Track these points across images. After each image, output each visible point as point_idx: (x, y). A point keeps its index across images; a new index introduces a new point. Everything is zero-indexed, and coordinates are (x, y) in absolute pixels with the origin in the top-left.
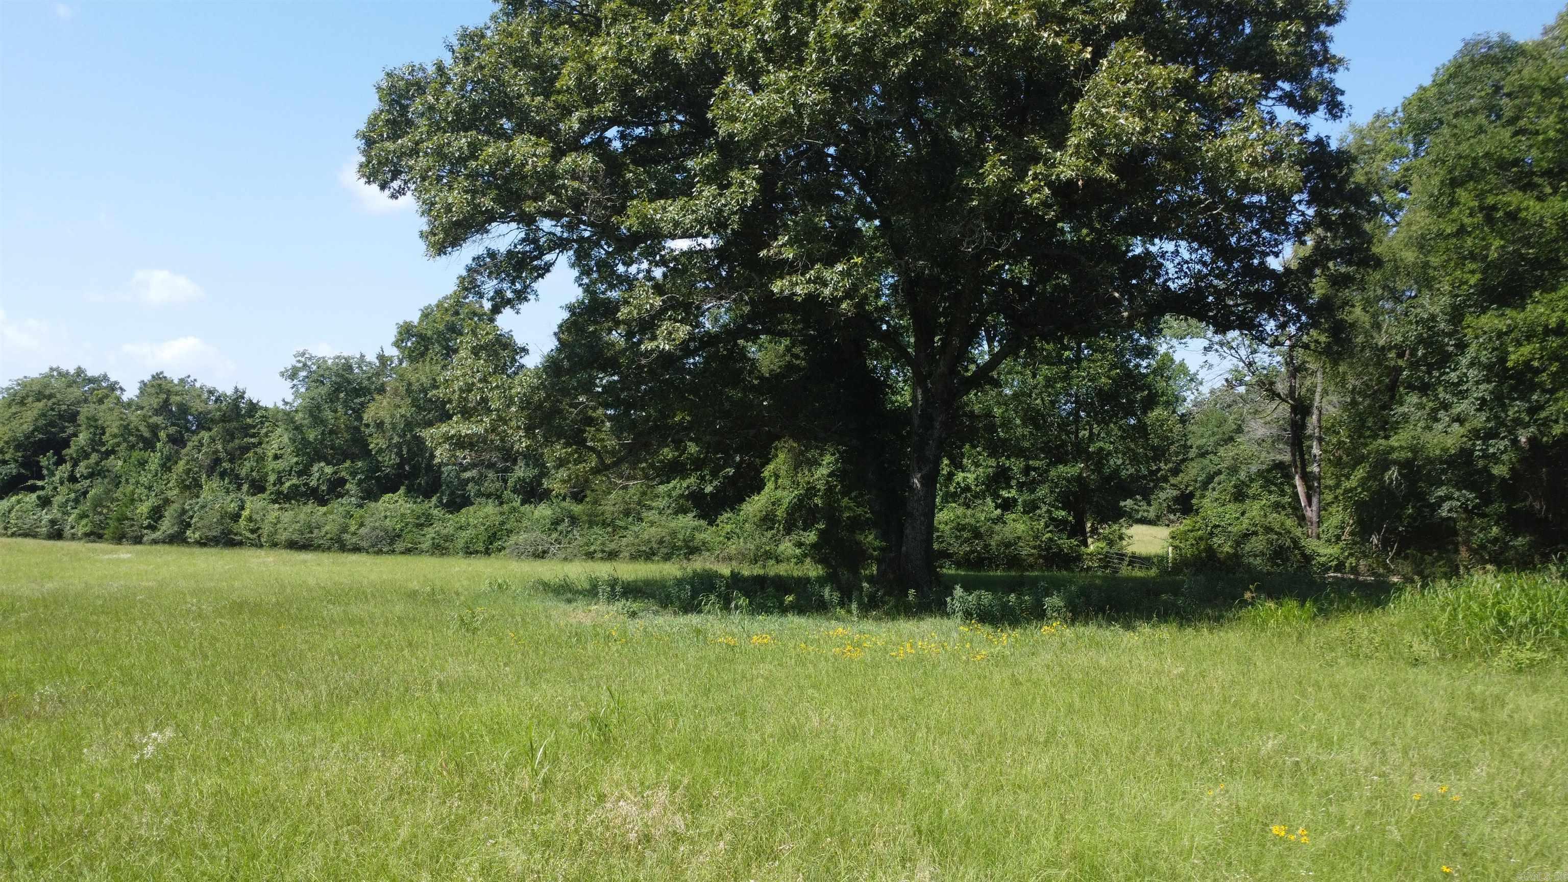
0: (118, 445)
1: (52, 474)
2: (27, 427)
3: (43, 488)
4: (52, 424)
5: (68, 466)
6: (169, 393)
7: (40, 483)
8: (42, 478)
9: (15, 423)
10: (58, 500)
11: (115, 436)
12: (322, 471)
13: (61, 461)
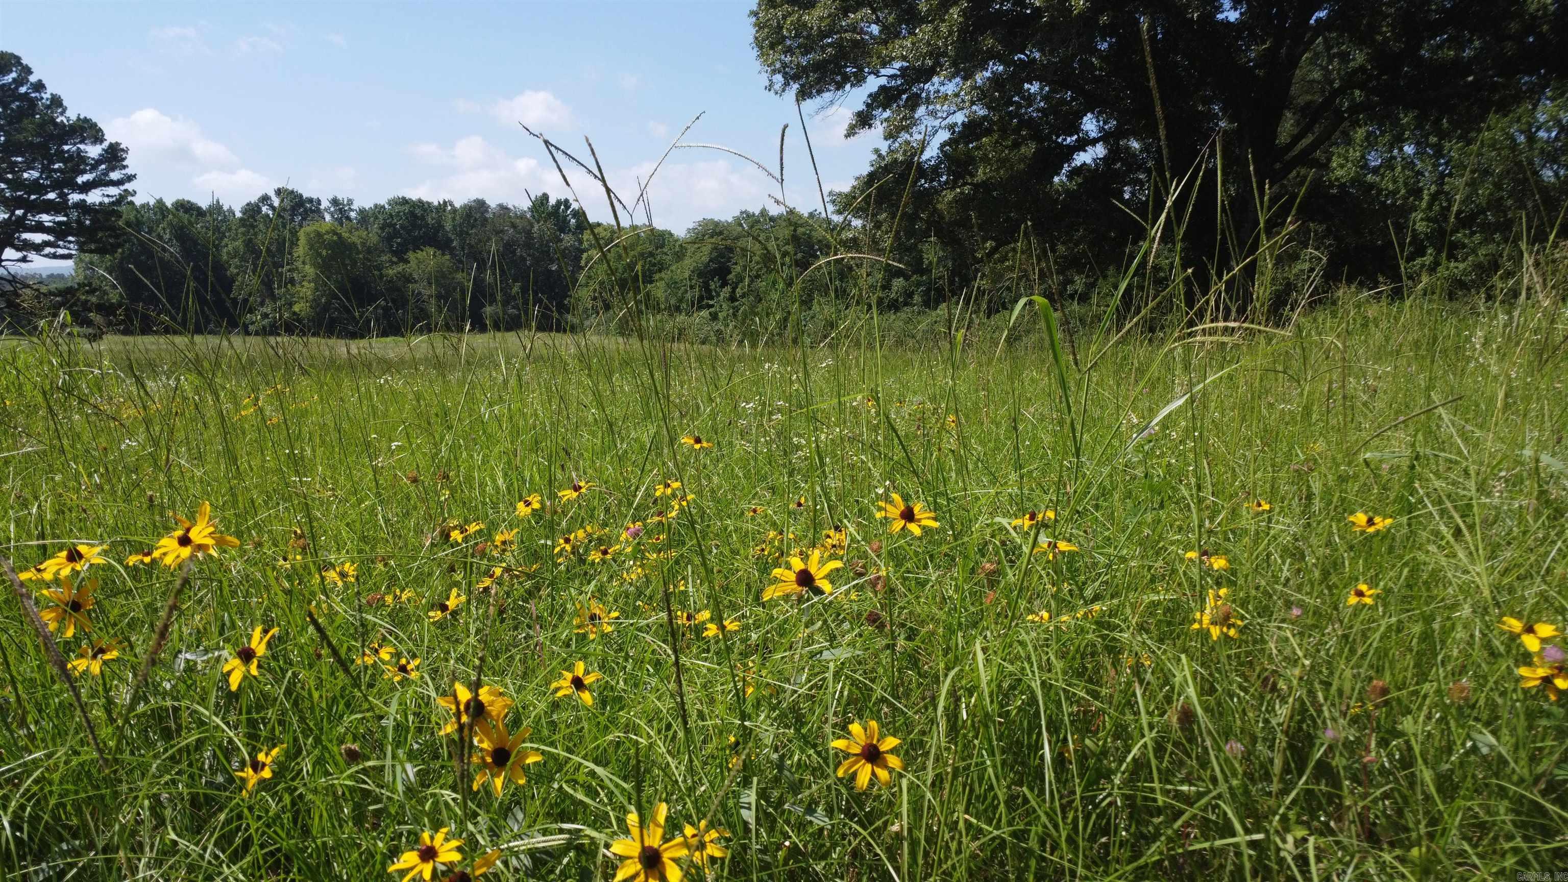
0: (761, 269)
1: (718, 295)
2: (705, 259)
3: (712, 306)
4: (722, 255)
5: (727, 289)
6: (796, 226)
7: (711, 302)
8: (712, 298)
9: (698, 255)
10: (721, 316)
11: (758, 263)
12: (898, 283)
13: (724, 284)
